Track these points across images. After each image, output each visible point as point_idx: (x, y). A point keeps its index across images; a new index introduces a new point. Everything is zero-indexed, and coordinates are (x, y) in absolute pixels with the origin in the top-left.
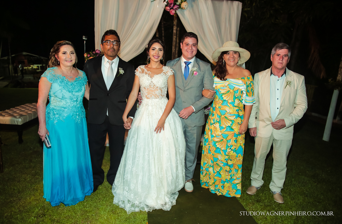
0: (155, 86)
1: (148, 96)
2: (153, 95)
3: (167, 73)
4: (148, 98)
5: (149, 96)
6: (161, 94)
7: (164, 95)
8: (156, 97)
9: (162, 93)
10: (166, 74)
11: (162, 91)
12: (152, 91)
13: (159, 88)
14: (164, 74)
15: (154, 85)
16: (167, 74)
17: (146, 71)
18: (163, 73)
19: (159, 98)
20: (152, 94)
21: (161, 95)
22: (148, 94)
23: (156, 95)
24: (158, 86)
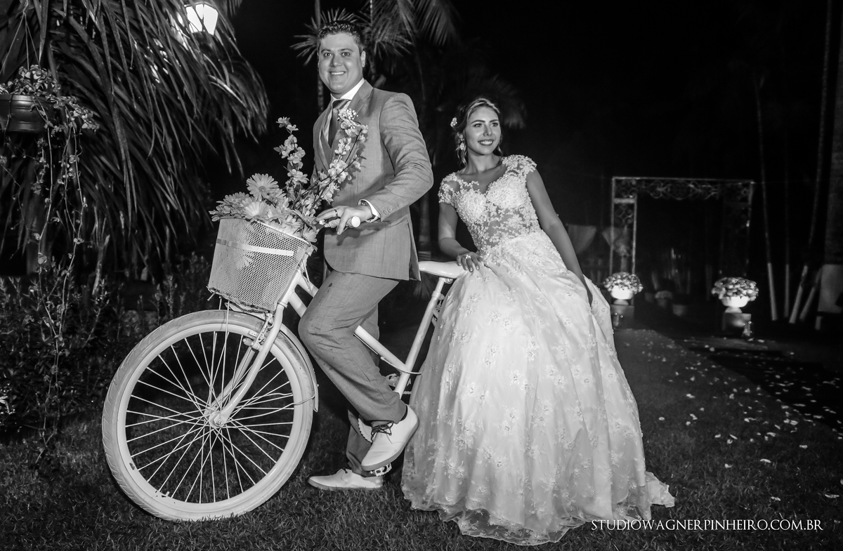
0: (501, 209)
1: (491, 241)
2: (503, 231)
3: (521, 169)
4: (493, 245)
5: (494, 238)
6: (522, 223)
7: (531, 225)
8: (514, 235)
9: (523, 220)
10: (517, 173)
11: (521, 216)
12: (498, 223)
13: (511, 210)
14: (512, 173)
15: (498, 209)
16: (518, 171)
17: (465, 183)
18: (509, 172)
19: (520, 234)
20: (501, 230)
21: (525, 225)
22: (491, 235)
23: (511, 228)
24: (507, 207)
